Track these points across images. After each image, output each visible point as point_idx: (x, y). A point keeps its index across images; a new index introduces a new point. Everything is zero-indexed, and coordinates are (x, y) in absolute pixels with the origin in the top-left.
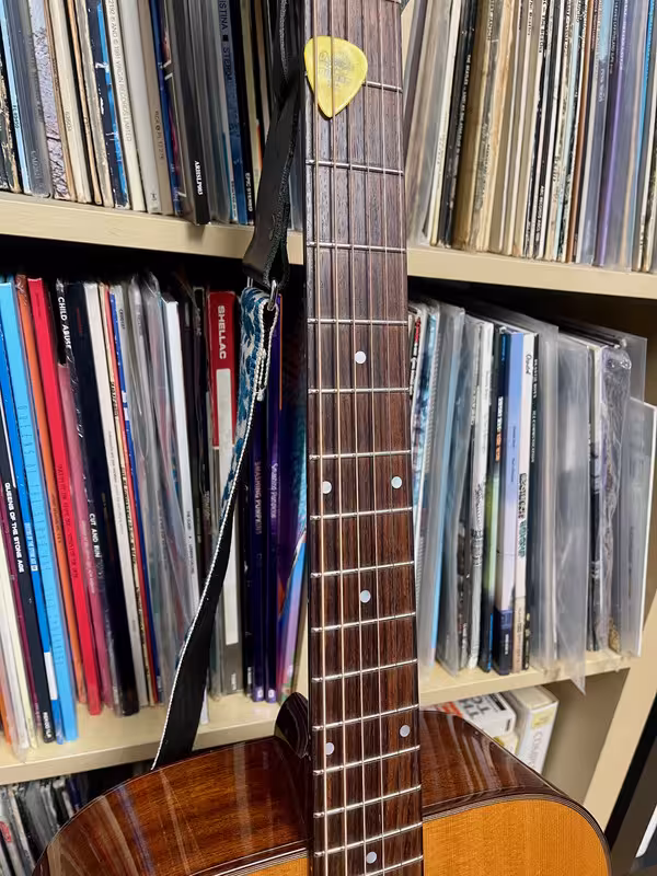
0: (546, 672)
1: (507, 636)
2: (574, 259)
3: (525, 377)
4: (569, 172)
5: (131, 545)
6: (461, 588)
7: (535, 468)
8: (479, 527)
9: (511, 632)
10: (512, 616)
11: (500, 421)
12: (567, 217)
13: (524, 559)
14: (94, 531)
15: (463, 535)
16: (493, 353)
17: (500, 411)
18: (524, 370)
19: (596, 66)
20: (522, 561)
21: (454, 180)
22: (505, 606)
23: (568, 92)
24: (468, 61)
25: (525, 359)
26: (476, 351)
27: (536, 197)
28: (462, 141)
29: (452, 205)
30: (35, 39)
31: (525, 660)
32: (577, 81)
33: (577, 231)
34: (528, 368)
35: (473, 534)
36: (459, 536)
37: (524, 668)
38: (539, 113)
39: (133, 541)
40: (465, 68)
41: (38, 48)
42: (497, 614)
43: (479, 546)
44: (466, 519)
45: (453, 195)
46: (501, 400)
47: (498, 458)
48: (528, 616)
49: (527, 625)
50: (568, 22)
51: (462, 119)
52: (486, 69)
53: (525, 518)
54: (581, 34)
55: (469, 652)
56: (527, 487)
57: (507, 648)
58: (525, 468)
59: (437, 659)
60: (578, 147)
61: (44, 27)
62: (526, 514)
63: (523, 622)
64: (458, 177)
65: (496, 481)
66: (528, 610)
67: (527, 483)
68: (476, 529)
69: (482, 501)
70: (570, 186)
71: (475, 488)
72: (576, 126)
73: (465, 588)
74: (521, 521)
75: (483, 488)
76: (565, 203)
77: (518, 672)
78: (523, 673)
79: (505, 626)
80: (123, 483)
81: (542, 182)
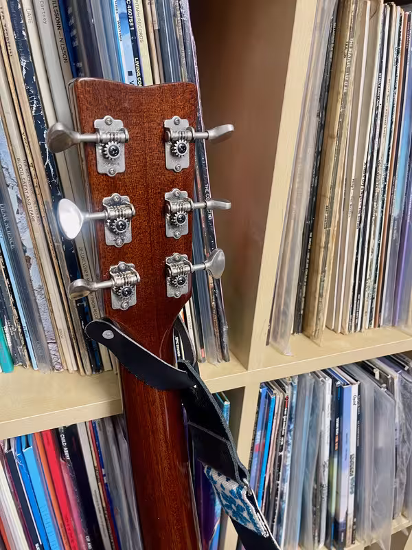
0: (365, 542)
1: (343, 534)
2: (379, 326)
3: (352, 406)
4: (375, 283)
5: (111, 543)
6: (314, 513)
7: (359, 449)
8: (325, 482)
9: (345, 531)
10: (346, 524)
11: (337, 430)
12: (374, 306)
13: (353, 495)
14: (89, 544)
15: (315, 487)
16: (332, 394)
17: (337, 425)
18: (352, 404)
19: (392, 221)
20: (352, 496)
21: (303, 299)
22: (342, 520)
23: (374, 243)
24: (311, 236)
25: (352, 398)
26: (321, 395)
27: (355, 302)
28: (307, 279)
29: (302, 312)
30: (36, 292)
31: (353, 539)
32: (380, 234)
33: (380, 311)
34: (354, 402)
35: (321, 485)
36: (314, 488)
37: (352, 543)
38: (357, 258)
39: (112, 541)
40: (308, 240)
41: (38, 297)
42: (336, 523)
43: (325, 491)
44: (317, 479)
45: (303, 307)
46: (338, 419)
47: (336, 448)
48: (355, 520)
49: (354, 524)
50: (375, 206)
51: (307, 267)
52: (323, 244)
53: (354, 476)
54: (383, 208)
55: (319, 541)
56: (354, 460)
57: (342, 539)
58: (353, 451)
59: (299, 545)
60: (381, 268)
61: (41, 284)
62: (354, 473)
63: (352, 523)
64: (305, 298)
65: (336, 460)
66: (354, 517)
67: (355, 459)
68: (324, 483)
69: (327, 470)
70: (376, 290)
71: (322, 463)
72: (379, 258)
73: (317, 513)
74: (351, 477)
75: (327, 463)
76: (373, 299)
77: (349, 546)
78: (353, 546)
79: (341, 529)
80: (105, 514)
81: (359, 292)
